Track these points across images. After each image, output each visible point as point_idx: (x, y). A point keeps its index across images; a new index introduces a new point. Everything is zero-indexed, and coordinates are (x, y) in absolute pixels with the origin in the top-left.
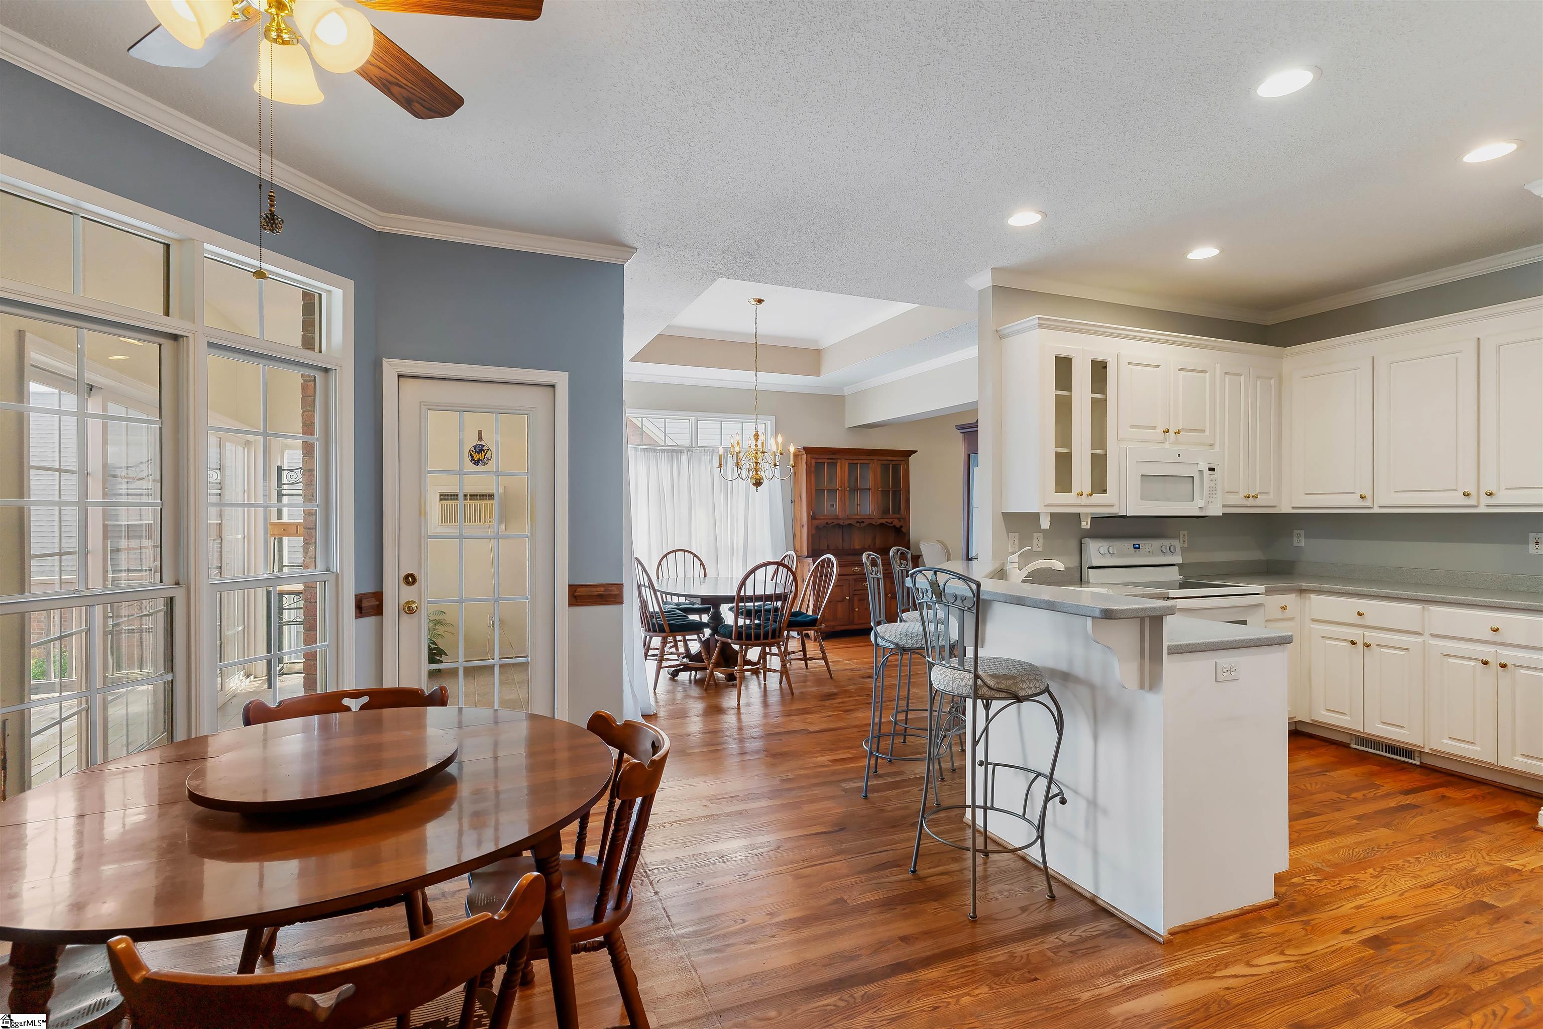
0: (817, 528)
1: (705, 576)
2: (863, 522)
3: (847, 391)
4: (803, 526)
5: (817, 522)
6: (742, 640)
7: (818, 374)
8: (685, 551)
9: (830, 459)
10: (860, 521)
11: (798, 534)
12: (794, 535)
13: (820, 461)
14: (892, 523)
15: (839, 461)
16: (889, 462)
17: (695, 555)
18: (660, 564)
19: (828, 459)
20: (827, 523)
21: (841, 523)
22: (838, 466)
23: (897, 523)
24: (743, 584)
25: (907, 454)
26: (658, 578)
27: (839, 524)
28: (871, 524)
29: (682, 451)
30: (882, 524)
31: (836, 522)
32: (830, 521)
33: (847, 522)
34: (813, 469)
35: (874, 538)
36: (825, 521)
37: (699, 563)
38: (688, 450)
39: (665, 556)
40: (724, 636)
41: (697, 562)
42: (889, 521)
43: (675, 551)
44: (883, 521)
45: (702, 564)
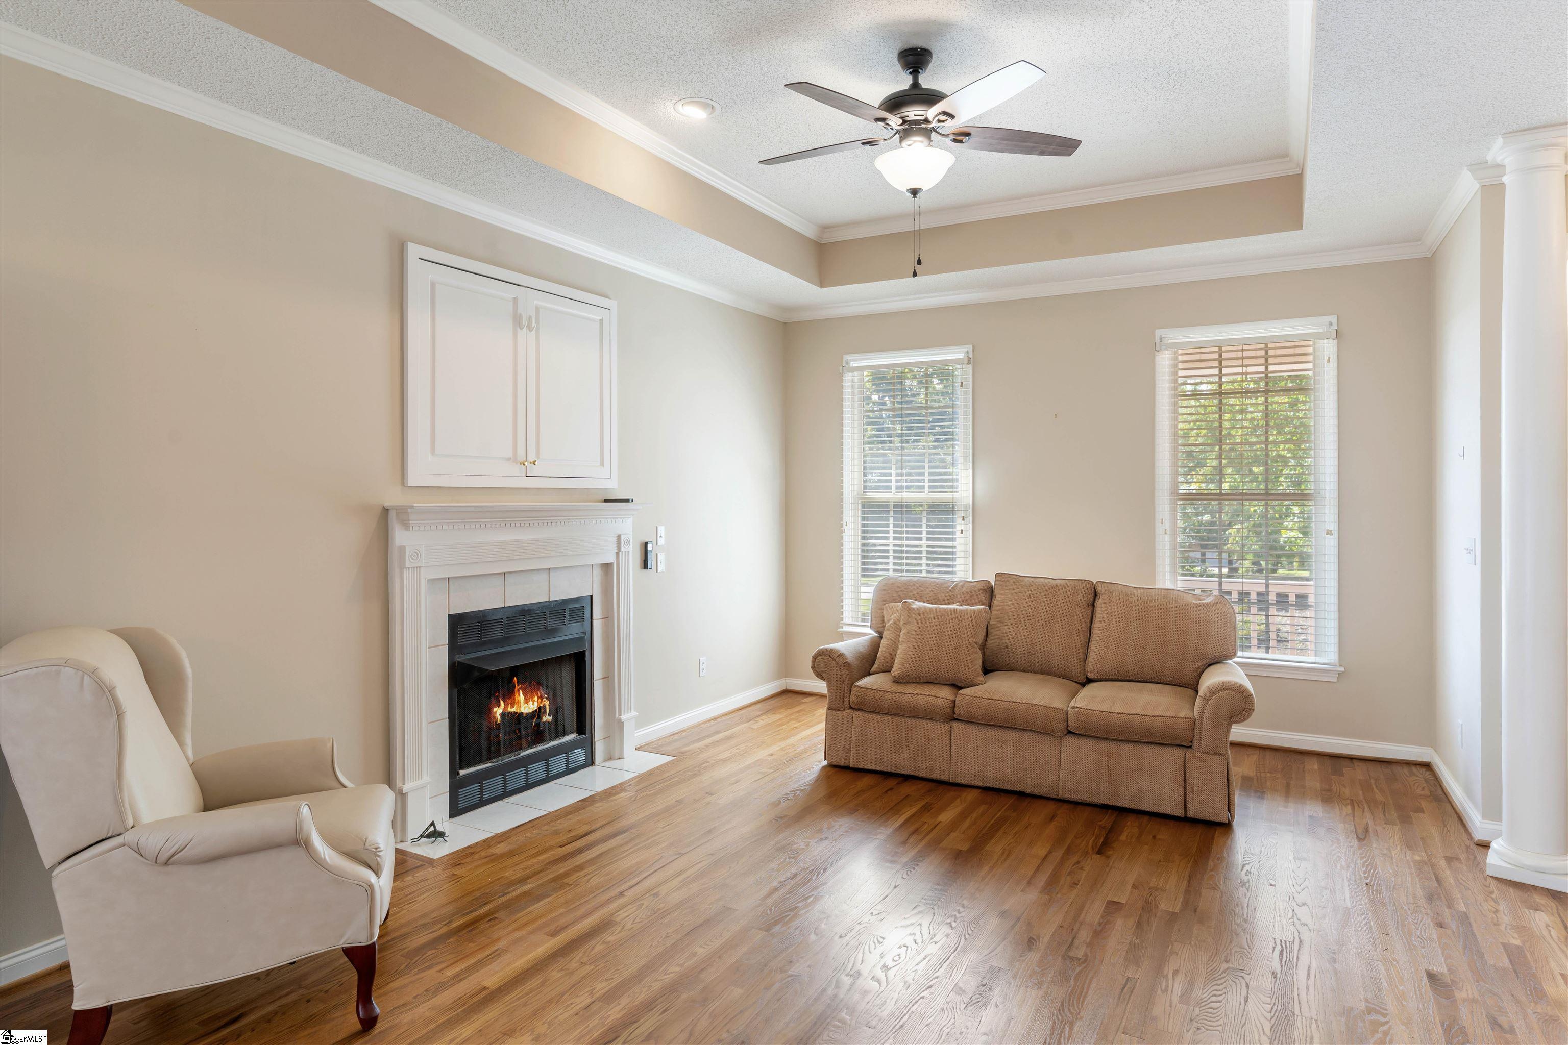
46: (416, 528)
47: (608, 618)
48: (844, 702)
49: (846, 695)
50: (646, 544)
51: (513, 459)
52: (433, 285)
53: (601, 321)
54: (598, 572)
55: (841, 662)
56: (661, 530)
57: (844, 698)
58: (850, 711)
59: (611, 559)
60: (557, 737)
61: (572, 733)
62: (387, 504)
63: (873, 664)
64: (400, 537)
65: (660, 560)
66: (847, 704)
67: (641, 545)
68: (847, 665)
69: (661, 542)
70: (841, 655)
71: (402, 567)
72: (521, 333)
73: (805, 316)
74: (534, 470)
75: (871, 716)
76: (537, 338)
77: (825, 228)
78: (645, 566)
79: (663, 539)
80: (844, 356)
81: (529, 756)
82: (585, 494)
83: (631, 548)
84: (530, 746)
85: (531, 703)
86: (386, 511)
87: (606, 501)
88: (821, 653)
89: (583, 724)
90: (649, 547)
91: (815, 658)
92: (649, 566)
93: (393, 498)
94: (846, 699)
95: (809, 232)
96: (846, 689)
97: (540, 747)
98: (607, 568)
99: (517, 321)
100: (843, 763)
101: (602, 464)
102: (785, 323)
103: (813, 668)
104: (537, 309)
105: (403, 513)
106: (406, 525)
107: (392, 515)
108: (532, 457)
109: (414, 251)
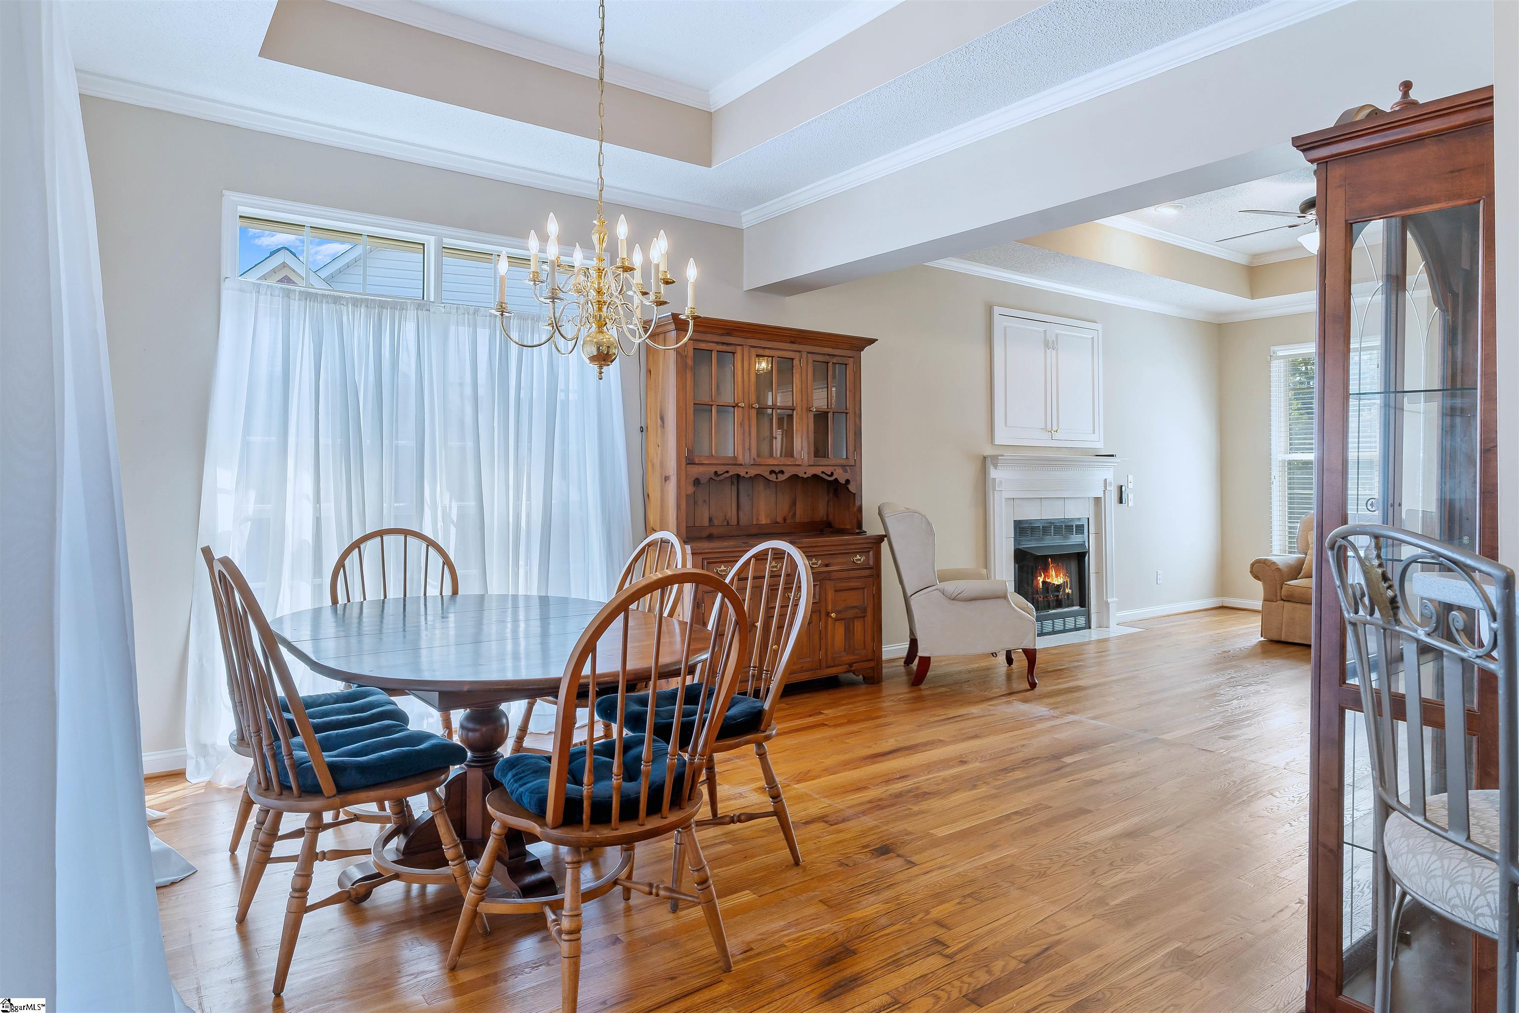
0: (697, 482)
1: (455, 592)
2: (782, 472)
3: (748, 218)
4: (667, 479)
5: (695, 471)
6: (580, 822)
7: (706, 160)
8: (406, 533)
9: (723, 344)
10: (777, 469)
11: (655, 495)
12: (646, 497)
13: (703, 346)
14: (832, 474)
15: (739, 349)
16: (827, 358)
17: (431, 543)
18: (340, 565)
19: (717, 343)
20: (716, 472)
21: (742, 474)
22: (738, 356)
23: (841, 476)
24: (588, 648)
25: (860, 344)
26: (335, 601)
27: (738, 476)
28: (795, 477)
29: (403, 307)
30: (815, 476)
31: (733, 471)
32: (721, 469)
33: (753, 472)
34: (690, 362)
35: (794, 504)
36: (713, 469)
37: (441, 561)
38: (419, 307)
39: (357, 545)
40: (518, 809)
41: (436, 559)
42: (828, 470)
43: (381, 533)
44: (818, 471)
45: (447, 562)
46: (1000, 468)
47: (1098, 534)
48: (1276, 596)
49: (1278, 591)
50: (1122, 486)
51: (1045, 429)
52: (1005, 328)
53: (1093, 338)
54: (1092, 503)
55: (1273, 568)
56: (1131, 478)
57: (1276, 593)
58: (1282, 602)
59: (1101, 495)
60: (1068, 606)
61: (1077, 606)
62: (985, 454)
63: (1300, 573)
64: (994, 473)
65: (1130, 496)
66: (1279, 598)
67: (1118, 486)
68: (1279, 570)
69: (1130, 486)
70: (1274, 563)
71: (994, 489)
72: (1048, 351)
73: (1236, 319)
74: (1056, 436)
75: (1298, 605)
76: (1057, 355)
77: (1255, 256)
78: (1121, 502)
79: (1132, 484)
80: (1272, 347)
81: (1054, 614)
82: (1085, 452)
83: (1112, 488)
84: (1054, 609)
85: (1059, 578)
86: (985, 458)
87: (1096, 456)
88: (1258, 562)
89: (1083, 600)
90: (1123, 490)
91: (1252, 565)
92: (1124, 502)
93: (988, 451)
94: (1278, 594)
95: (1242, 260)
96: (1278, 587)
97: (1059, 610)
98: (1097, 500)
99: (1047, 345)
100: (1276, 638)
101: (1094, 432)
102: (1220, 326)
103: (1251, 572)
104: (1057, 335)
105: (995, 460)
106: (996, 467)
107: (988, 461)
108: (1055, 428)
109: (997, 310)
